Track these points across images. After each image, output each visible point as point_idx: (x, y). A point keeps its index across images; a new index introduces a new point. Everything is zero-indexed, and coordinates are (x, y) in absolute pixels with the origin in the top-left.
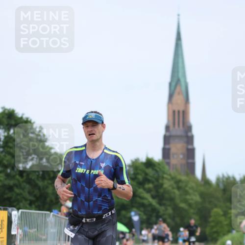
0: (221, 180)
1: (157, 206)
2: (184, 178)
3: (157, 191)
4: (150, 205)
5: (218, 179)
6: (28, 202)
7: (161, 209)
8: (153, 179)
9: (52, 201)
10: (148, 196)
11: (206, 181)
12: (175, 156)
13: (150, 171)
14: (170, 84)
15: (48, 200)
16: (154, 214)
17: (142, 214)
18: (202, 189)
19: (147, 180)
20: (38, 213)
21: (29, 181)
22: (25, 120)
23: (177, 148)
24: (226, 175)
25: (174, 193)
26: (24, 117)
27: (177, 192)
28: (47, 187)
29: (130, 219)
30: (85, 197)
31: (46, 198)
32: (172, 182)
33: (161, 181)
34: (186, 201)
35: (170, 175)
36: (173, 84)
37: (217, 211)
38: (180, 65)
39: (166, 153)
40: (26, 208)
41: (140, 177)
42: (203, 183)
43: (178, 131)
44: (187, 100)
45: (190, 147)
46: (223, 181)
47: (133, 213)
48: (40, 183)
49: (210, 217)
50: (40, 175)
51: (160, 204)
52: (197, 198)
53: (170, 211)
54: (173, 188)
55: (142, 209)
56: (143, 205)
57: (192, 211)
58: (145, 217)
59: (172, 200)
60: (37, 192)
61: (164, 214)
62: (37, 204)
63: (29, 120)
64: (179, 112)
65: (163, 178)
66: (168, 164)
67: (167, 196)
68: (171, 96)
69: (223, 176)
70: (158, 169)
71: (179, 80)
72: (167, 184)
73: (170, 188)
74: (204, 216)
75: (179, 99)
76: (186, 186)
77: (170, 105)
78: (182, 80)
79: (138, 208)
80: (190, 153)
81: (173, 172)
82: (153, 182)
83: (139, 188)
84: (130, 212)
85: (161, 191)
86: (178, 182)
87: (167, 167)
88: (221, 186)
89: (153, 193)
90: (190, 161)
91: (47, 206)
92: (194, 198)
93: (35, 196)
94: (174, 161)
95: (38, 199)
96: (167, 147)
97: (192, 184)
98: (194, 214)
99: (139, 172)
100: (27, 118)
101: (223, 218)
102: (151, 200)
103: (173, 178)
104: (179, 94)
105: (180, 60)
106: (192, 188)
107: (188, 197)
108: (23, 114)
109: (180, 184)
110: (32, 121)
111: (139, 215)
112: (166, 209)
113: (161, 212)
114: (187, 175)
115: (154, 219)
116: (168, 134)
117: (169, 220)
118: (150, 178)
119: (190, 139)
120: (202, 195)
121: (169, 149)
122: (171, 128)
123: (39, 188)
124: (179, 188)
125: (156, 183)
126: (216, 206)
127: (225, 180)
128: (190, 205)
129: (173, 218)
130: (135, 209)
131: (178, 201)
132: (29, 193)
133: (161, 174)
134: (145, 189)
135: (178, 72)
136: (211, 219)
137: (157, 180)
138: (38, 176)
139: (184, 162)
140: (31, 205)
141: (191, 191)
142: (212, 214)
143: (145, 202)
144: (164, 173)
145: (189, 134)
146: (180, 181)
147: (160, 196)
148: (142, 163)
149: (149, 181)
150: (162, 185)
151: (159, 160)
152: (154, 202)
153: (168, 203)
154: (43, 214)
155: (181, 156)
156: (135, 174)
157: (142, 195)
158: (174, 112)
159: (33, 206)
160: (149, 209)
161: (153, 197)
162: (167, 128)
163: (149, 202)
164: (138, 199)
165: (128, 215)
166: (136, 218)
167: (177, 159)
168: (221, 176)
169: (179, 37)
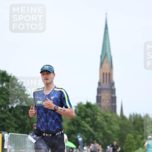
0: (132, 117)
1: (93, 132)
2: (109, 115)
3: (93, 123)
4: (89, 131)
5: (130, 116)
6: (15, 128)
7: (96, 134)
8: (91, 116)
9: (29, 128)
10: (87, 126)
11: (123, 117)
12: (104, 101)
13: (89, 110)
14: (101, 56)
15: (27, 127)
16: (91, 137)
17: (84, 136)
18: (121, 122)
19: (87, 116)
20: (20, 135)
21: (15, 116)
22: (13, 77)
23: (105, 96)
24: (135, 114)
25: (104, 124)
26: (12, 75)
27: (105, 123)
28: (26, 119)
29: (77, 140)
30: (44, 119)
31: (25, 126)
32: (102, 117)
33: (95, 117)
34: (110, 129)
35: (101, 113)
36: (103, 56)
37: (130, 135)
38: (107, 45)
39: (99, 99)
40: (13, 132)
41: (83, 114)
42: (121, 118)
43: (106, 85)
44: (111, 67)
45: (113, 96)
46: (134, 117)
47: (78, 136)
48: (22, 117)
49: (126, 139)
50: (22, 112)
51: (95, 131)
53: (101, 135)
54: (103, 121)
55: (84, 133)
56: (84, 131)
57: (114, 135)
58: (86, 139)
59: (102, 128)
60: (19, 122)
61: (97, 137)
62: (20, 130)
63: (15, 77)
64: (106, 74)
65: (97, 114)
66: (100, 106)
67: (99, 126)
68: (102, 64)
69: (134, 114)
70: (94, 109)
71: (106, 54)
72: (99, 119)
73: (101, 121)
74: (122, 139)
75: (106, 66)
76: (111, 120)
77: (101, 69)
78: (108, 54)
79: (81, 133)
80: (113, 100)
81: (103, 111)
82: (90, 117)
83: (82, 120)
84: (77, 135)
85: (96, 122)
87: (99, 108)
88: (133, 120)
89: (91, 124)
90: (113, 104)
91: (26, 131)
92: (116, 127)
93: (19, 125)
94: (103, 103)
95: (20, 126)
96: (99, 95)
97: (114, 119)
98: (116, 137)
99: (82, 110)
100: (14, 76)
101: (133, 140)
102: (89, 128)
103: (103, 115)
104: (106, 62)
105: (107, 42)
106: (114, 121)
107: (112, 127)
108: (11, 74)
109: (107, 119)
110: (17, 78)
111: (82, 137)
112: (99, 134)
113: (96, 136)
114: (111, 113)
115: (91, 140)
116: (100, 87)
117: (100, 141)
118: (89, 115)
119: (113, 91)
120: (121, 126)
121: (100, 97)
122: (102, 84)
123: (21, 120)
124: (106, 121)
125: (92, 118)
126: (129, 133)
127: (135, 116)
128: (113, 132)
129: (103, 139)
130: (79, 134)
131: (106, 129)
132: (15, 123)
133: (95, 112)
134: (86, 121)
135: (106, 49)
136: (126, 141)
137: (93, 116)
138: (20, 112)
139: (110, 105)
140: (16, 130)
141: (114, 123)
142: (127, 137)
143: (86, 129)
144: (97, 111)
145: (113, 88)
146: (107, 117)
147: (95, 125)
148: (84, 105)
149: (88, 116)
150: (96, 119)
151: (95, 103)
152: (91, 130)
153: (99, 130)
154: (23, 136)
155: (108, 101)
156: (80, 112)
157: (84, 125)
158: (103, 74)
159: (18, 131)
160: (88, 133)
161: (91, 126)
162: (99, 84)
163: (88, 129)
164: (82, 128)
165: (76, 137)
166: (80, 139)
167: (105, 103)
168: (132, 114)
169: (106, 28)
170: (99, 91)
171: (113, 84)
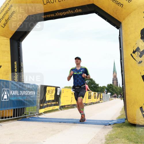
2: (116, 87)
14: (113, 71)
19: (110, 87)
23: (115, 82)
34: (117, 91)
35: (114, 86)
38: (115, 68)
39: (113, 83)
41: (109, 87)
43: (115, 79)
44: (116, 74)
48: (94, 89)
52: (119, 90)
53: (115, 92)
59: (115, 90)
64: (115, 76)
68: (113, 73)
70: (112, 86)
72: (114, 88)
75: (115, 74)
77: (113, 75)
78: (115, 70)
80: (117, 83)
86: (116, 88)
94: (114, 84)
119: (117, 80)
120: (120, 90)
125: (112, 88)
134: (110, 89)
147: (113, 90)
152: (112, 91)
162: (113, 79)
167: (115, 84)
169: (114, 63)
170: (113, 80)
171: (117, 78)
